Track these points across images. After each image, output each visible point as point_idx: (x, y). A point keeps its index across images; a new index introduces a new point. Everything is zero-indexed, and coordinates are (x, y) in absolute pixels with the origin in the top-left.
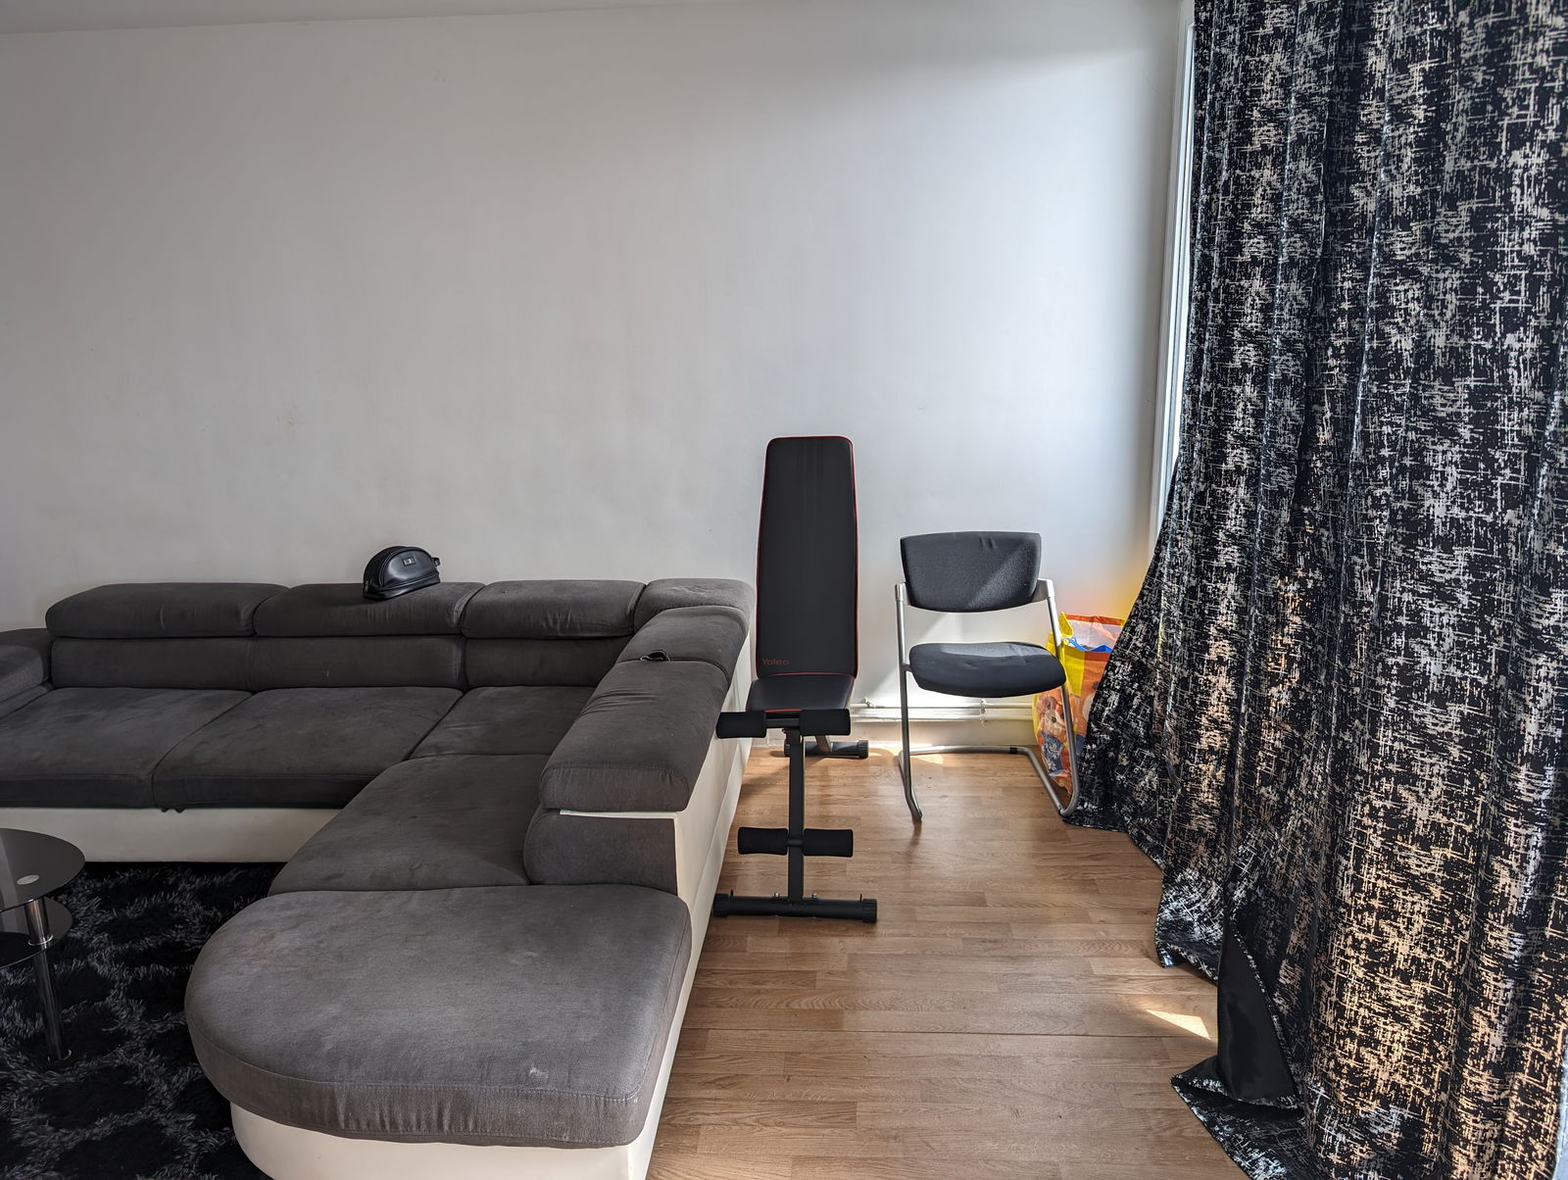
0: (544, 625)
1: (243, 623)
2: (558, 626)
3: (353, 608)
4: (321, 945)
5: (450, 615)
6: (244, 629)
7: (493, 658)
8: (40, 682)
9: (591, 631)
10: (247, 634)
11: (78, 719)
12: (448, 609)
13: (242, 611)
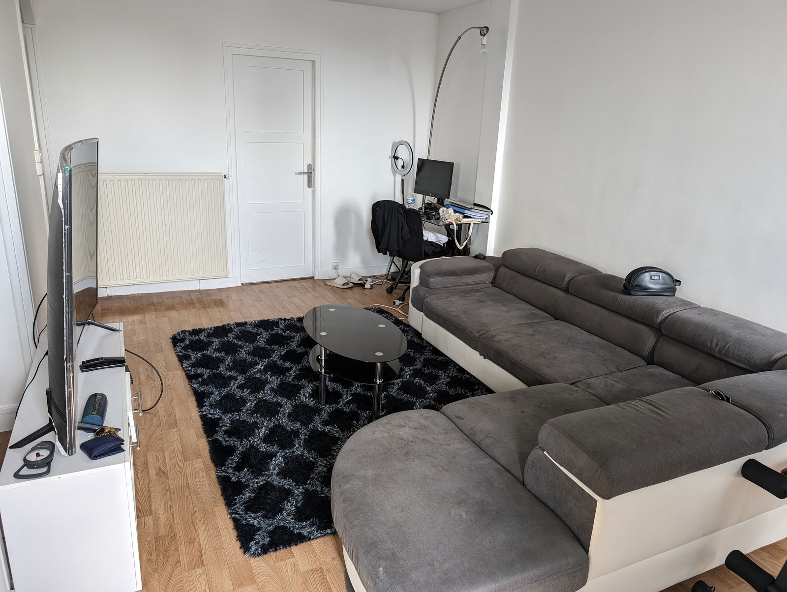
0: (709, 345)
1: (565, 283)
2: (717, 349)
3: (613, 294)
4: (410, 444)
5: (657, 316)
6: (564, 286)
7: (671, 352)
8: (490, 282)
9: (738, 361)
10: (564, 289)
11: (481, 302)
12: (659, 312)
13: (567, 277)
